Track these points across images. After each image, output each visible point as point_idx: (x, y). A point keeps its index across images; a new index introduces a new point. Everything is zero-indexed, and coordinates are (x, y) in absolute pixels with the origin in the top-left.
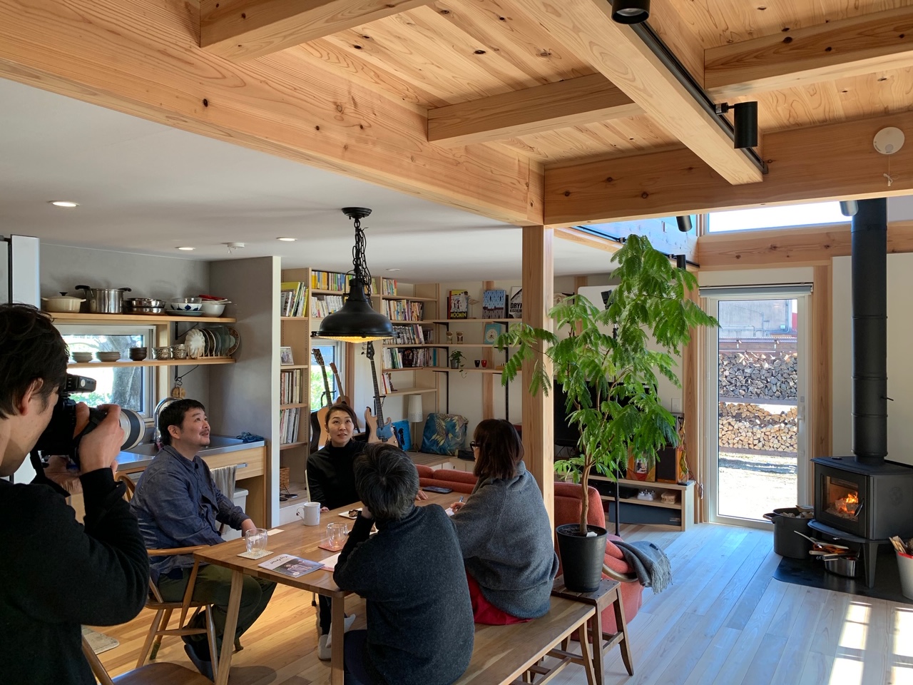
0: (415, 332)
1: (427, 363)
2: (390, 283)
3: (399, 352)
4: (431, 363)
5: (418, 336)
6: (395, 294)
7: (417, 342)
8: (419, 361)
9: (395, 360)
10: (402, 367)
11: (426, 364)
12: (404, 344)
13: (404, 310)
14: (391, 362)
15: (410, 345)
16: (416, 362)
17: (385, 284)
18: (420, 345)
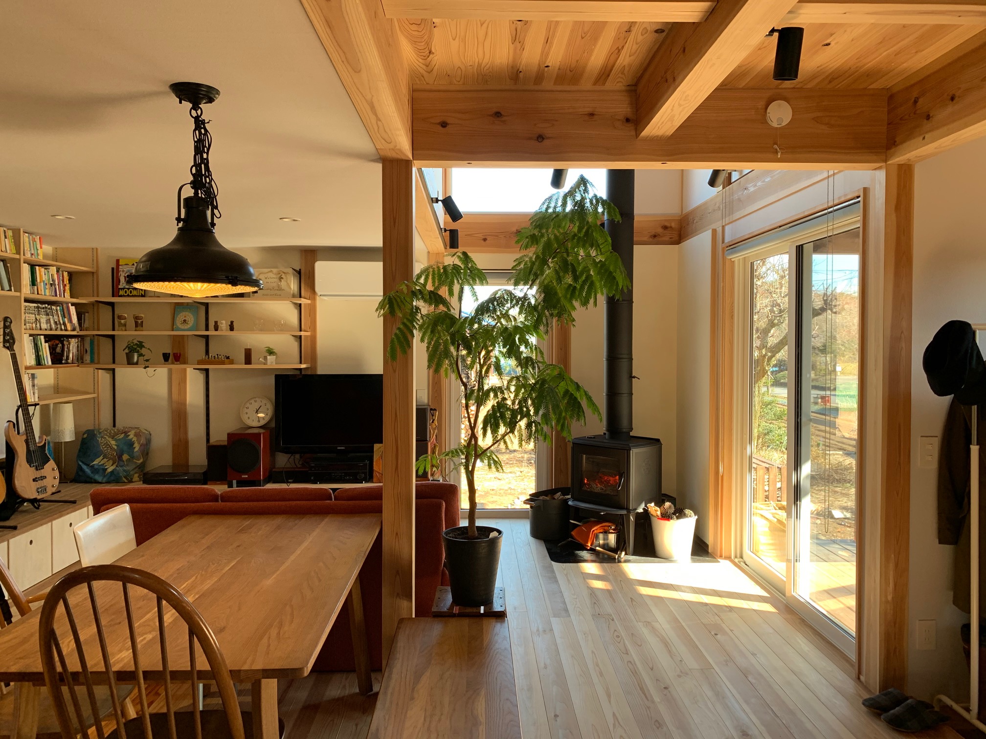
0: (66, 314)
1: (82, 358)
2: (34, 240)
3: (46, 342)
4: (87, 358)
5: (70, 321)
6: (41, 257)
7: (69, 328)
8: (71, 356)
9: (41, 353)
10: (50, 363)
11: (80, 360)
12: (51, 329)
13: (53, 280)
14: (34, 357)
15: (59, 333)
16: (68, 357)
17: (27, 240)
18: (74, 333)
